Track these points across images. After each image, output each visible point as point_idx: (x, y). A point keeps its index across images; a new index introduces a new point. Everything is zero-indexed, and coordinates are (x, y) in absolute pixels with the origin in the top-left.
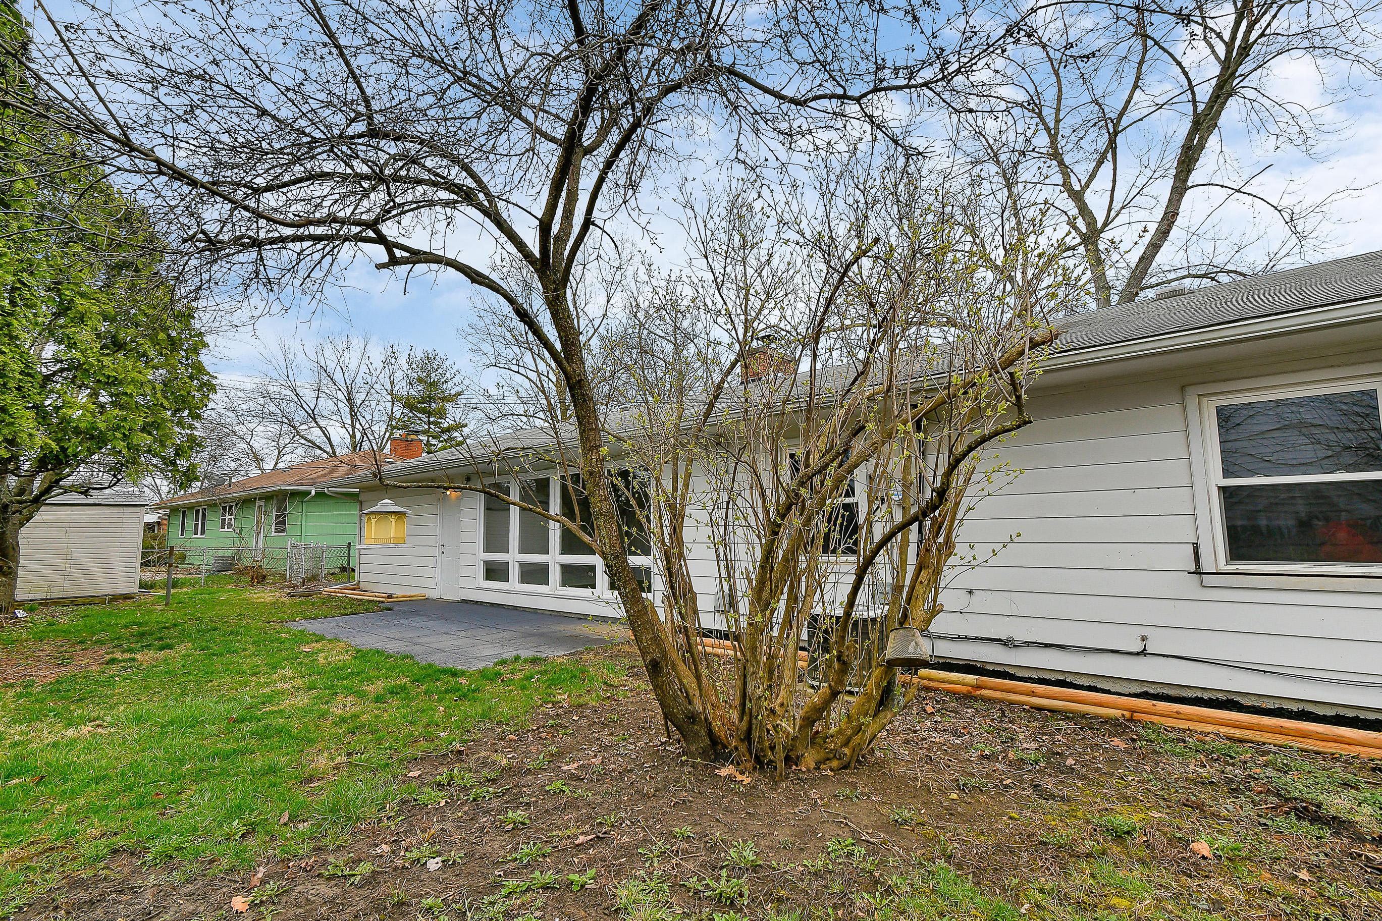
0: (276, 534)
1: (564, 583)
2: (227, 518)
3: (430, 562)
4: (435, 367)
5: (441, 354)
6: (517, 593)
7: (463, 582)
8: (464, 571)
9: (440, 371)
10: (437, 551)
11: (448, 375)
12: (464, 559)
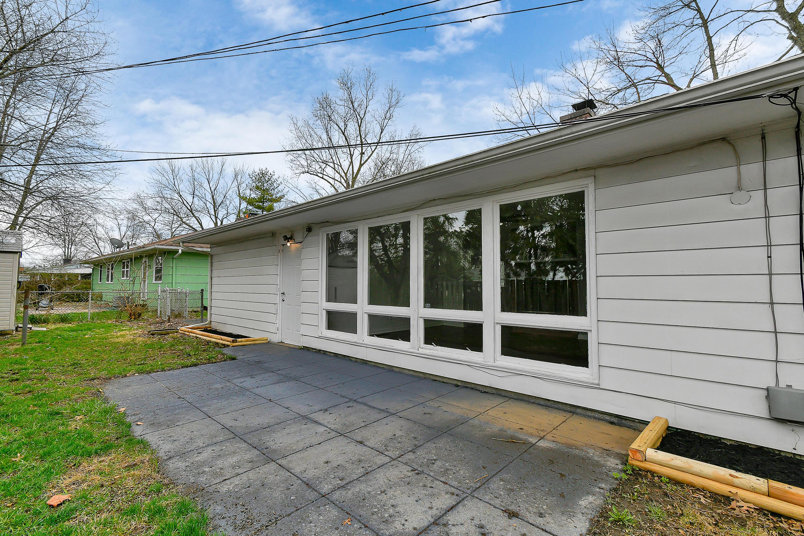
0: (155, 282)
1: (428, 340)
2: (125, 270)
3: (272, 309)
4: (267, 179)
5: (271, 171)
6: (367, 346)
7: (304, 330)
8: (306, 319)
9: (270, 182)
10: (278, 299)
11: (275, 184)
12: (305, 307)
